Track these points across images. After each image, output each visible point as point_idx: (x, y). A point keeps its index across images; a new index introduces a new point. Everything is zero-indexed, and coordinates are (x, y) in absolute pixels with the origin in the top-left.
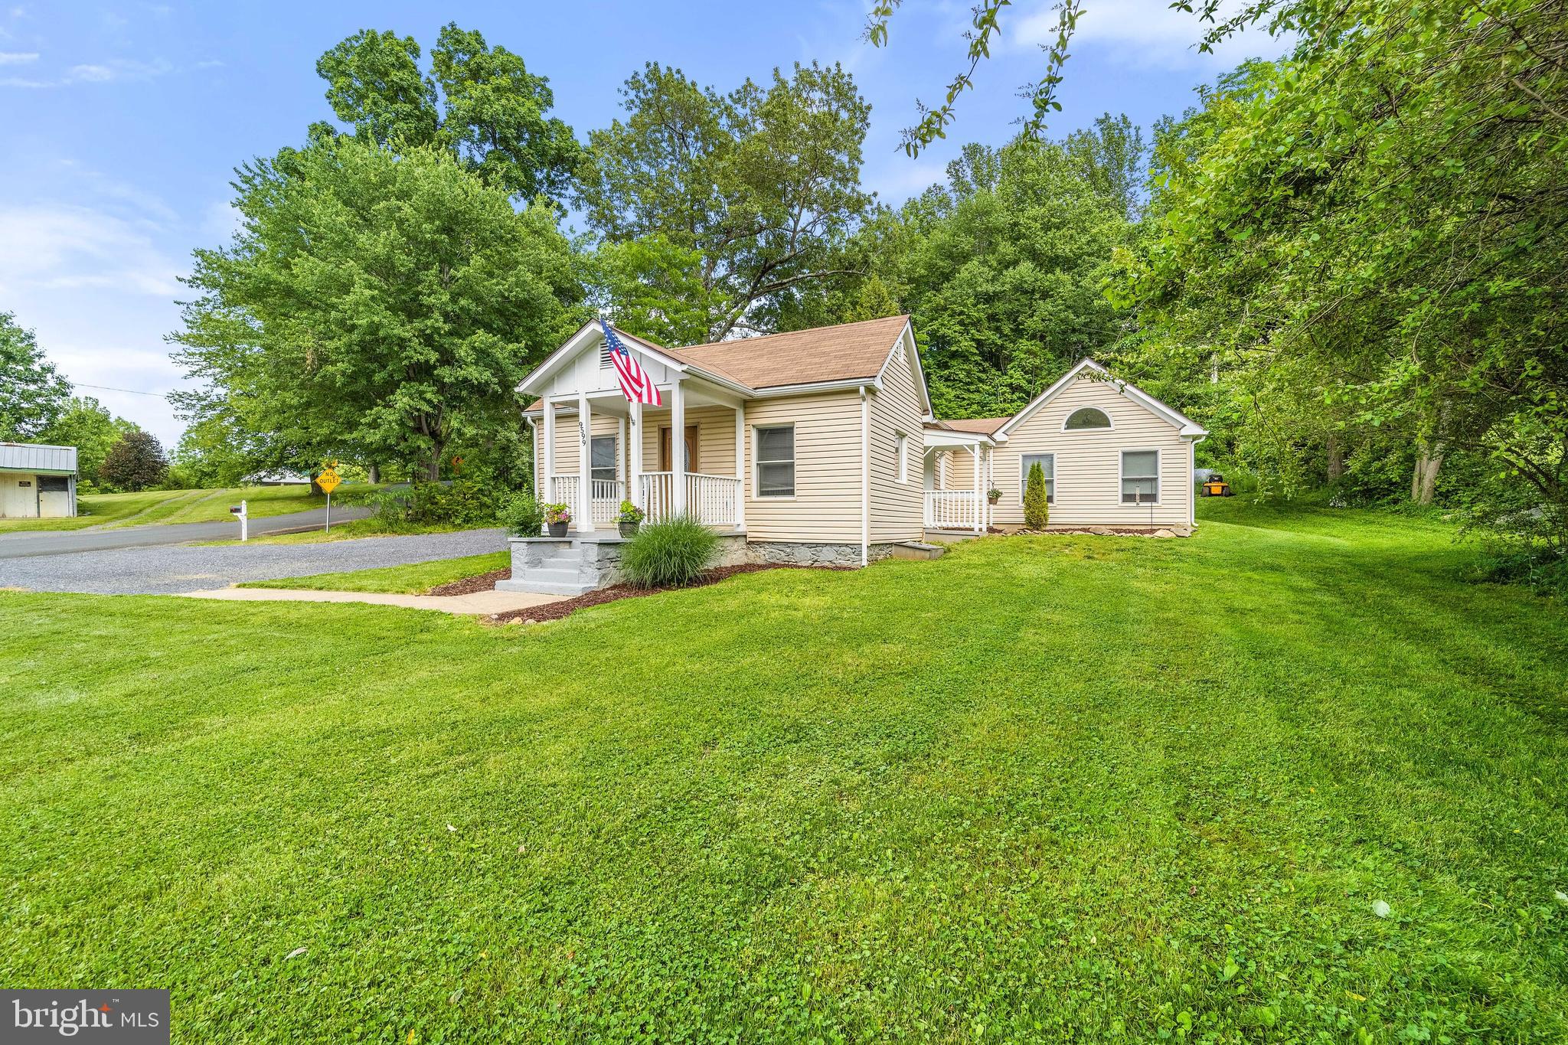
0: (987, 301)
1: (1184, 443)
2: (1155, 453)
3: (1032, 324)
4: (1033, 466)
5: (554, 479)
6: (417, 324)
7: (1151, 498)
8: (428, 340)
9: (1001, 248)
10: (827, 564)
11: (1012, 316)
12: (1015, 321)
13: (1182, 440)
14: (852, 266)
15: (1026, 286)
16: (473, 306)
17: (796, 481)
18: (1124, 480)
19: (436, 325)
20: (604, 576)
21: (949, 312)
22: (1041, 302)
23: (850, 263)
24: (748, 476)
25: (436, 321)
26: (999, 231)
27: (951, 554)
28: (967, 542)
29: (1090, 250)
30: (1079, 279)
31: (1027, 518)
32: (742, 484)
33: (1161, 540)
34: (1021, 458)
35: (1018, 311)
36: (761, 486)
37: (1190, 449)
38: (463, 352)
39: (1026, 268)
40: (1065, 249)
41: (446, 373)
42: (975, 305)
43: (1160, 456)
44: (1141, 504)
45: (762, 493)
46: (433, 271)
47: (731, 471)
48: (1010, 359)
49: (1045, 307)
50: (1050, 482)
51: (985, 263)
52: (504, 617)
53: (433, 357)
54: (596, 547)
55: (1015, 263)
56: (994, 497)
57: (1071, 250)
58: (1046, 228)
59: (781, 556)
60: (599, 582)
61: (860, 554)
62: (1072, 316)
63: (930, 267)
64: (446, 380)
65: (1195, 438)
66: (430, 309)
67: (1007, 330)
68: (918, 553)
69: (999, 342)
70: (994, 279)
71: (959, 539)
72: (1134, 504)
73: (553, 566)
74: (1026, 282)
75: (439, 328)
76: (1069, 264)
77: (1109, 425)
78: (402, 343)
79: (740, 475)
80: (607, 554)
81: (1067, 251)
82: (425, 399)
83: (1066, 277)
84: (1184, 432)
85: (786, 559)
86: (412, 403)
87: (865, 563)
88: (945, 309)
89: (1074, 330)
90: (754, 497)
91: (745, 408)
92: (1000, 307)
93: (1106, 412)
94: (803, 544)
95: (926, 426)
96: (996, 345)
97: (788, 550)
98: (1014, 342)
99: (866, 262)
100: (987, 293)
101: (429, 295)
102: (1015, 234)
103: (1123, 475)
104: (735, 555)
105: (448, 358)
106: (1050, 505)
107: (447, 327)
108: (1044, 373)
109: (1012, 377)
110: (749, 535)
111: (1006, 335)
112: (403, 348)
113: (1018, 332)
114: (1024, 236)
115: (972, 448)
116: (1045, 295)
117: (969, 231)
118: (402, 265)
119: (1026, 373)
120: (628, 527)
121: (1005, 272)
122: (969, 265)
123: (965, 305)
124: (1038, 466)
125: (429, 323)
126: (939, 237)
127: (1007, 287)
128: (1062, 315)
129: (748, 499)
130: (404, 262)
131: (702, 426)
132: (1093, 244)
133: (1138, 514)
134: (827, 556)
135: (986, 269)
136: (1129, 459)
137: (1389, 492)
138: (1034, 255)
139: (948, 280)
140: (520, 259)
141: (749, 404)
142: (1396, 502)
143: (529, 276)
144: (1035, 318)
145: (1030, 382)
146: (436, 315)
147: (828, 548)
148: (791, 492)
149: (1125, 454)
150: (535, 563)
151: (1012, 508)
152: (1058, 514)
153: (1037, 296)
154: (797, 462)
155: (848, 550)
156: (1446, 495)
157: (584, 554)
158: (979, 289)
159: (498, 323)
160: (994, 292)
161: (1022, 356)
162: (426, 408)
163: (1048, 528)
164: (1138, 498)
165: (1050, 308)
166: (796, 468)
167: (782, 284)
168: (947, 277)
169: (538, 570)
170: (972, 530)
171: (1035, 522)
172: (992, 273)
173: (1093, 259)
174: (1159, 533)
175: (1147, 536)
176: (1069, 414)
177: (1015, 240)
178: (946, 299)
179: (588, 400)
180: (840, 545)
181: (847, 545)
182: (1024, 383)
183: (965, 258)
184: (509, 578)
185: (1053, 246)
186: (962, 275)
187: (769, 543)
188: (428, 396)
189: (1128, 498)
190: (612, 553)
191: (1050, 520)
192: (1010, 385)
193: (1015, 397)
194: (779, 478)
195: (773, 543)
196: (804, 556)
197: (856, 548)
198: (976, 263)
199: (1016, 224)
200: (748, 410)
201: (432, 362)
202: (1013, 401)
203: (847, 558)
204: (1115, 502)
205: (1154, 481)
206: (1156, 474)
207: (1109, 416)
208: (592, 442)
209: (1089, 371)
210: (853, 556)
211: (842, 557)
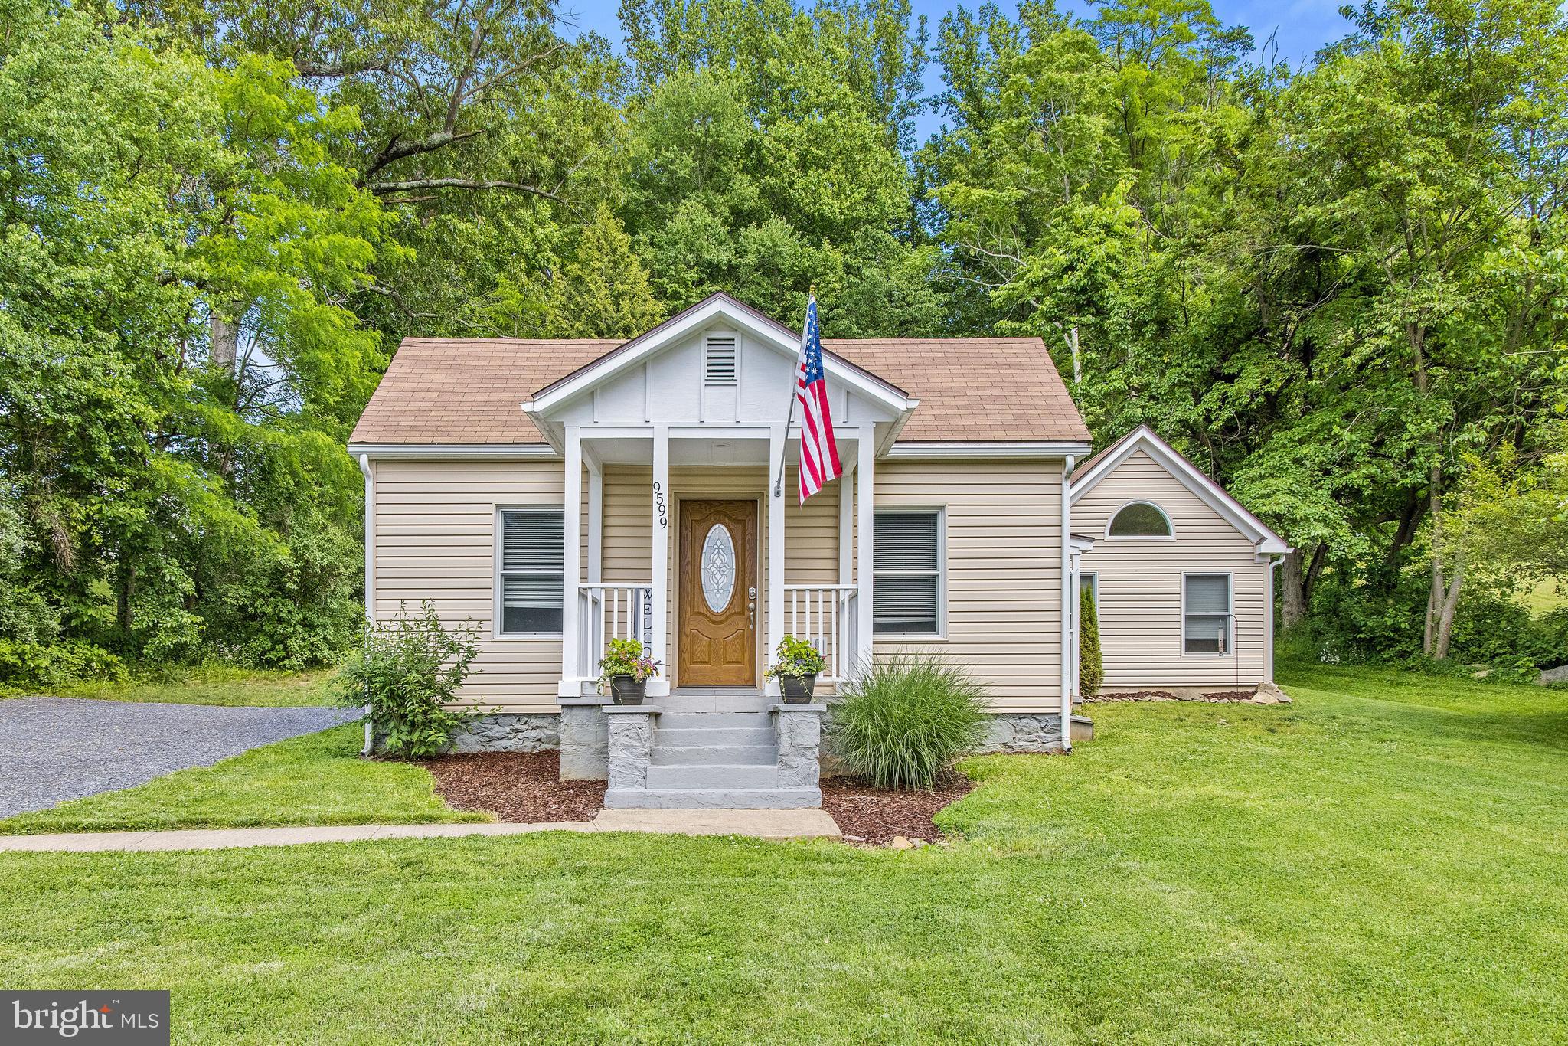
1: (1260, 565)
2: (1224, 578)
7: (1221, 645)
10: (999, 748)
13: (1258, 560)
17: (941, 607)
18: (1188, 618)
36: (875, 615)
37: (1268, 575)
43: (1232, 583)
54: (816, 720)
65: (1275, 557)
77: (1165, 531)
84: (1264, 548)
93: (1165, 511)
103: (1188, 608)
124: (1088, 591)
134: (1000, 735)
136: (1200, 587)
137: (1391, 642)
142: (1404, 655)
147: (1000, 721)
148: (933, 627)
149: (1190, 578)
152: (1114, 674)
154: (942, 575)
155: (1034, 724)
156: (1462, 647)
157: (792, 732)
163: (1101, 692)
166: (942, 585)
176: (1117, 511)
180: (1020, 716)
181: (1032, 716)
189: (1192, 645)
191: (1106, 681)
194: (911, 603)
197: (1052, 719)
203: (1033, 737)
204: (1177, 652)
205: (1224, 619)
206: (1227, 610)
207: (1168, 517)
208: (506, 515)
209: (1142, 448)
210: (1042, 734)
211: (1024, 737)
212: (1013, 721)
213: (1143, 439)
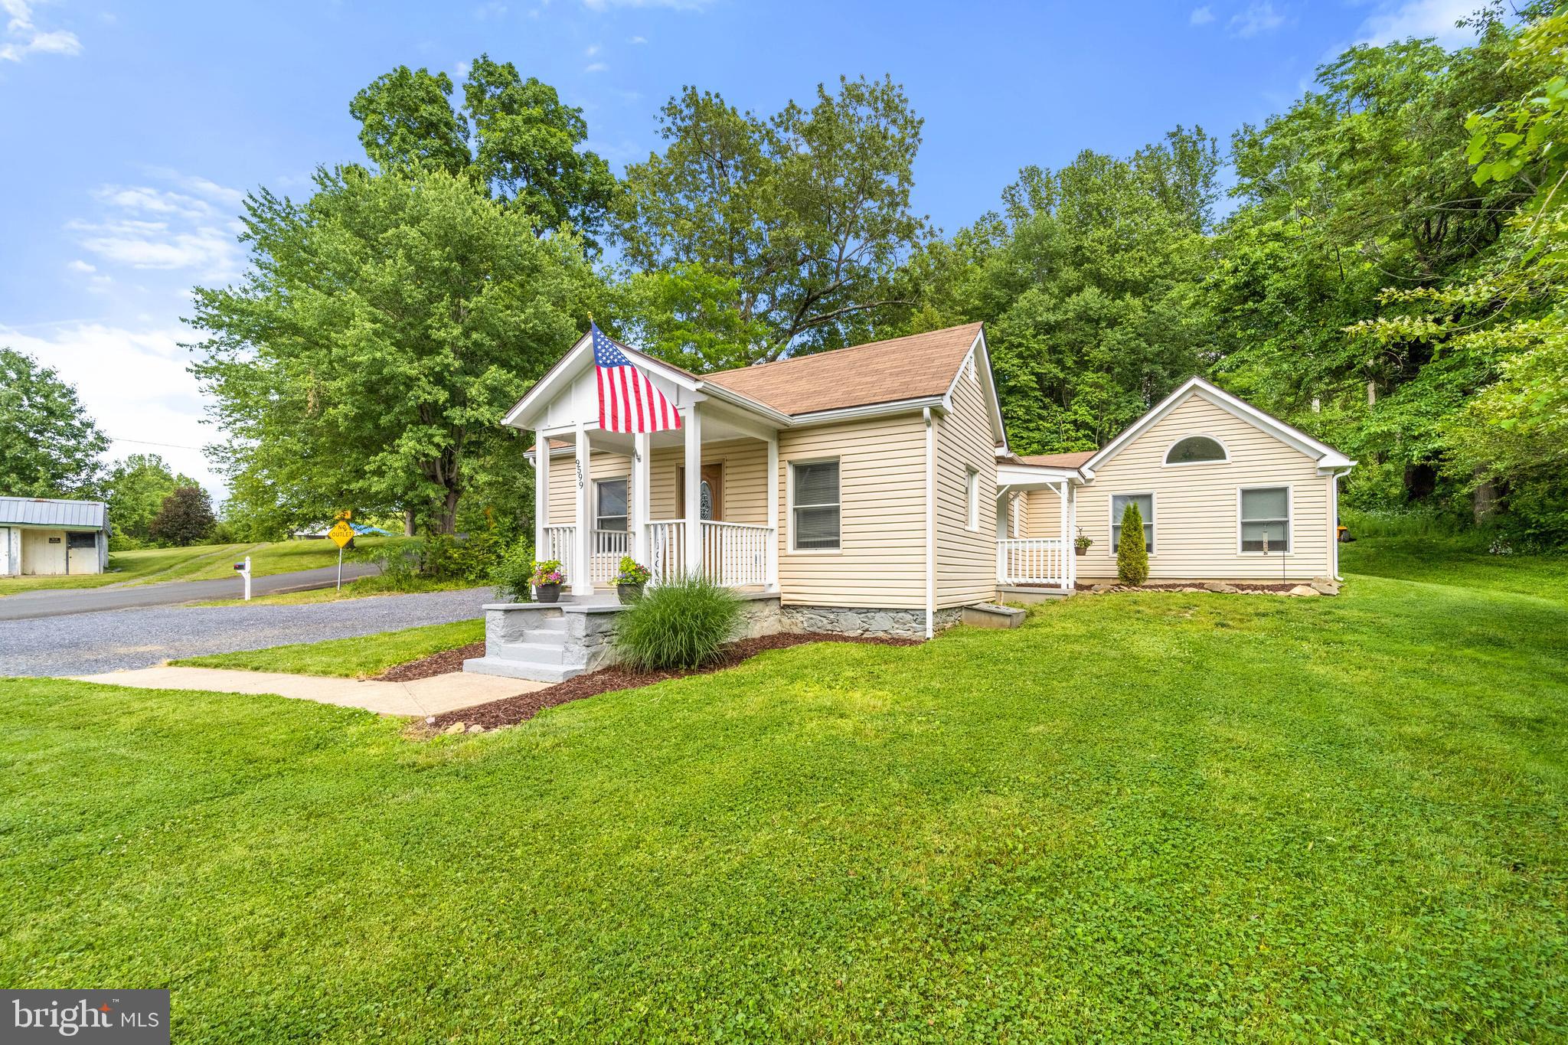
0: (1047, 332)
1: (1324, 477)
2: (1284, 491)
3: (1100, 354)
4: (1128, 509)
5: (547, 530)
6: (426, 361)
7: (1280, 545)
8: (439, 380)
9: (1062, 275)
10: (881, 634)
11: (1076, 348)
12: (1079, 351)
13: (1320, 473)
14: (902, 295)
15: (1091, 313)
16: (487, 342)
17: (842, 529)
18: (1244, 524)
19: (446, 361)
20: (594, 656)
21: (1006, 344)
22: (1109, 330)
23: (899, 293)
24: (782, 523)
25: (448, 358)
26: (1062, 256)
27: (1036, 620)
28: (1054, 603)
29: (1162, 273)
30: (1150, 304)
31: (1121, 571)
32: (775, 534)
33: (1301, 599)
34: (1111, 499)
35: (1082, 342)
36: (799, 535)
37: (1332, 485)
38: (475, 390)
39: (1091, 294)
40: (1134, 272)
41: (457, 415)
42: (1034, 336)
43: (1291, 494)
44: (1270, 553)
45: (800, 545)
46: (444, 303)
47: (762, 517)
48: (1073, 394)
49: (1113, 336)
50: (1149, 527)
51: (1045, 290)
52: (443, 720)
53: (442, 396)
54: (583, 618)
55: (1079, 289)
56: (1082, 547)
57: (1141, 274)
58: (1114, 250)
59: (823, 624)
60: (588, 663)
61: (923, 622)
62: (1144, 345)
63: (985, 297)
64: (457, 422)
65: (1337, 470)
66: (441, 344)
67: (1069, 363)
68: (995, 619)
69: (1061, 375)
70: (1055, 308)
71: (1041, 599)
72: (1261, 554)
73: (537, 640)
74: (1091, 309)
75: (448, 365)
76: (1138, 289)
77: (1221, 456)
78: (410, 382)
79: (773, 522)
80: (600, 626)
81: (1137, 274)
82: (432, 443)
83: (1136, 302)
84: (1323, 463)
85: (829, 627)
86: (418, 447)
87: (930, 634)
88: (1002, 341)
89: (1146, 359)
90: (790, 550)
91: (779, 440)
92: (1062, 337)
93: (1220, 441)
94: (850, 609)
95: (1000, 461)
96: (1057, 378)
97: (832, 616)
98: (1077, 375)
99: (917, 291)
100: (1048, 323)
101: (439, 330)
102: (1078, 257)
103: (1244, 514)
104: (766, 623)
105: (458, 398)
106: (1149, 555)
107: (457, 364)
108: (1113, 407)
109: (1076, 413)
110: (784, 597)
111: (1069, 368)
112: (409, 388)
113: (1083, 364)
114: (1088, 260)
115: (1058, 486)
116: (1113, 323)
117: (1028, 258)
118: (410, 297)
119: (1092, 408)
120: (628, 590)
121: (1067, 299)
122: (1028, 294)
123: (1024, 337)
124: (1135, 508)
125: (438, 359)
126: (996, 265)
127: (1071, 315)
128: (1133, 344)
129: (782, 553)
130: (412, 293)
131: (728, 464)
132: (1165, 266)
133: (1265, 566)
134: (881, 625)
135: (1047, 297)
136: (1251, 498)
138: (1099, 280)
139: (1005, 311)
140: (540, 290)
141: (785, 435)
143: (549, 307)
144: (1102, 348)
145: (1096, 418)
146: (447, 350)
147: (882, 614)
148: (835, 544)
149: (1245, 492)
150: (515, 636)
151: (1104, 561)
152: (1159, 566)
153: (1104, 324)
154: (842, 506)
155: (908, 617)
157: (570, 627)
158: (1039, 319)
159: (516, 360)
160: (1056, 321)
161: (1088, 389)
162: (435, 453)
163: (1147, 583)
164: (1265, 546)
165: (1120, 337)
166: (842, 513)
167: (826, 318)
168: (1003, 308)
169: (518, 645)
170: (1058, 586)
171: (1131, 575)
172: (1053, 301)
173: (1168, 282)
174: (1296, 591)
175: (1281, 593)
176: (1172, 445)
177: (1078, 265)
178: (1002, 331)
179: (587, 432)
180: (898, 611)
181: (906, 611)
182: (1089, 419)
183: (1023, 286)
184: (484, 656)
185: (1121, 269)
186: (1020, 304)
187: (808, 607)
188: (437, 439)
189: (1248, 546)
190: (606, 624)
191: (1151, 574)
192: (1075, 422)
193: (1080, 434)
194: (818, 528)
195: (813, 607)
196: (851, 625)
197: (918, 614)
198: (1037, 291)
199: (1079, 248)
200: (784, 443)
201: (440, 402)
202: (1077, 439)
203: (907, 628)
204: (1233, 551)
205: (1284, 524)
206: (1286, 516)
207: (1224, 446)
208: (600, 485)
209: (1197, 393)
210: (914, 625)
211: (901, 627)
212: (892, 614)
213: (1195, 387)
